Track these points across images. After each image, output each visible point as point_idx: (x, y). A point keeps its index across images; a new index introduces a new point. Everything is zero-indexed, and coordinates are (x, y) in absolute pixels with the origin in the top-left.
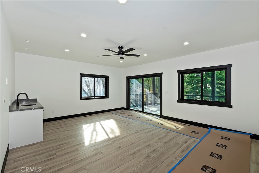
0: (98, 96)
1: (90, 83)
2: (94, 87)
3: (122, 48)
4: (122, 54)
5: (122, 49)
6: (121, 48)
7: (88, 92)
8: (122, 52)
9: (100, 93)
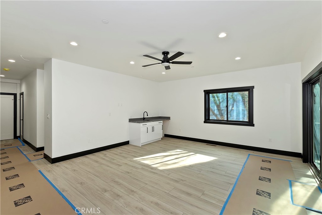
0: (234, 120)
1: (221, 101)
2: (227, 107)
3: (167, 53)
4: (168, 62)
5: (167, 55)
6: (165, 53)
7: (218, 113)
8: (167, 58)
9: (238, 115)
